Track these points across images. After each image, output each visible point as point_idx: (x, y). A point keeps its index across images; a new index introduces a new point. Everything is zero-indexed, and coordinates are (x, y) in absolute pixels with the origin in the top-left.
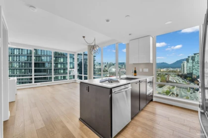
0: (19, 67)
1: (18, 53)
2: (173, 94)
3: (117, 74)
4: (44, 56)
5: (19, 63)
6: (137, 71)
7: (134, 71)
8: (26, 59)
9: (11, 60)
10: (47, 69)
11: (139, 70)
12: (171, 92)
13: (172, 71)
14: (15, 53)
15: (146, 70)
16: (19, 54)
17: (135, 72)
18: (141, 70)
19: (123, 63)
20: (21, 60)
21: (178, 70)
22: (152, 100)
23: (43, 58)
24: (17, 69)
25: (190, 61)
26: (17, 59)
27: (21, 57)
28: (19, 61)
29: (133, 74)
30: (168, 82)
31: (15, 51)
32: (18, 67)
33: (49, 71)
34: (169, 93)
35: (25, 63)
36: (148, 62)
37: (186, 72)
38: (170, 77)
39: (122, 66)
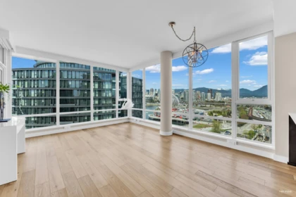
0: (38, 96)
1: (36, 77)
2: (260, 136)
4: (72, 79)
5: (38, 90)
8: (47, 85)
9: (26, 86)
10: (76, 99)
12: (257, 134)
14: (33, 77)
16: (38, 77)
19: (183, 90)
20: (40, 86)
23: (70, 83)
24: (34, 99)
26: (34, 84)
27: (40, 81)
28: (38, 87)
30: (251, 118)
31: (33, 73)
32: (36, 95)
33: (78, 101)
34: (255, 134)
35: (45, 90)
38: (255, 110)
39: (180, 93)
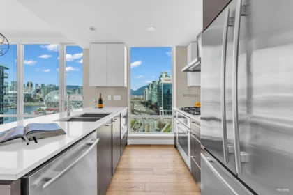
3: (62, 106)
6: (103, 99)
7: (98, 100)
11: (107, 98)
13: (137, 99)
15: (118, 98)
17: (101, 101)
18: (109, 98)
19: (77, 87)
21: (142, 97)
22: (126, 144)
25: (150, 88)
29: (97, 105)
30: (133, 111)
36: (121, 85)
37: (147, 100)
38: (135, 105)
39: (74, 90)
